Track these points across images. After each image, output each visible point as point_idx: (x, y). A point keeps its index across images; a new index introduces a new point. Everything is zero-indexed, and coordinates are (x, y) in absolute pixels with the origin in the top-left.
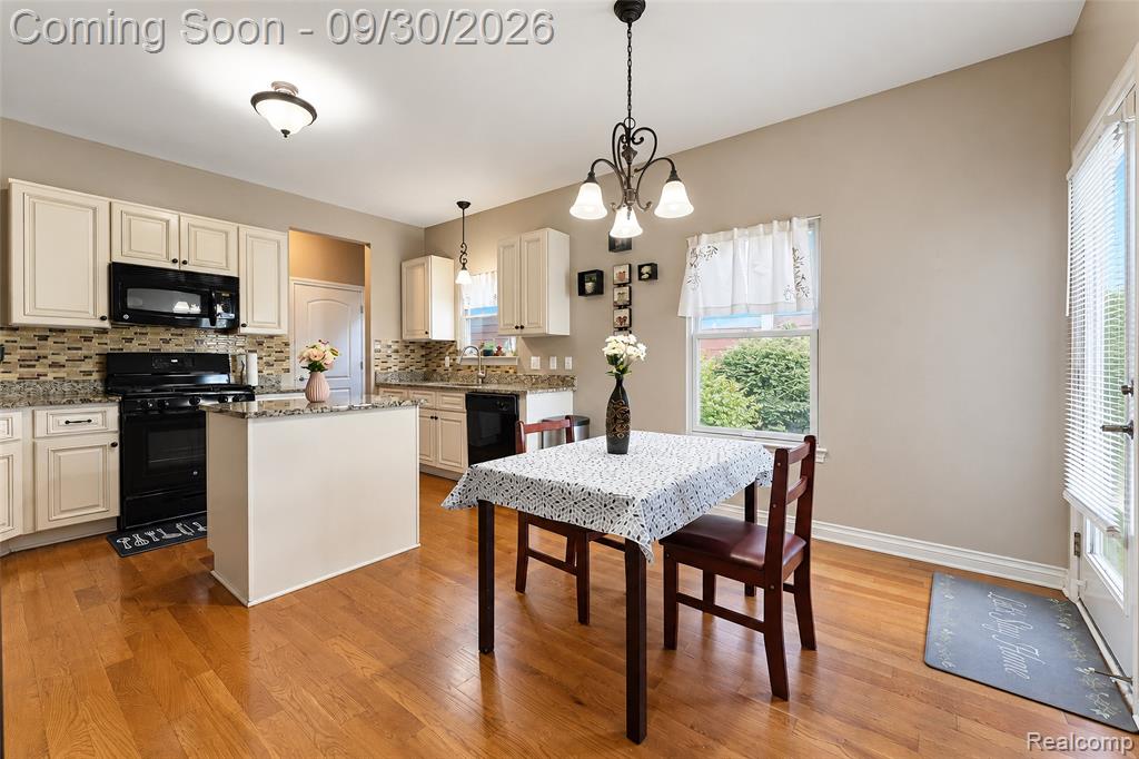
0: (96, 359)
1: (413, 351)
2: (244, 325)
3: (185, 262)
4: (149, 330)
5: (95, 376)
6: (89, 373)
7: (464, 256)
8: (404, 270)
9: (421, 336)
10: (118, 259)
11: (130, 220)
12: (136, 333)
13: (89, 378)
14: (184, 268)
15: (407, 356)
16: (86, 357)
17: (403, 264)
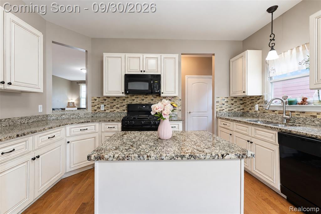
0: (126, 106)
1: (236, 102)
2: (162, 93)
3: (144, 71)
4: (138, 96)
5: (126, 111)
6: (124, 110)
7: (273, 42)
8: (231, 63)
9: (240, 94)
10: (127, 73)
11: (130, 59)
12: (135, 98)
13: (124, 112)
14: (144, 73)
15: (232, 104)
16: (124, 105)
17: (231, 60)
